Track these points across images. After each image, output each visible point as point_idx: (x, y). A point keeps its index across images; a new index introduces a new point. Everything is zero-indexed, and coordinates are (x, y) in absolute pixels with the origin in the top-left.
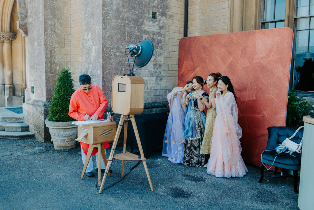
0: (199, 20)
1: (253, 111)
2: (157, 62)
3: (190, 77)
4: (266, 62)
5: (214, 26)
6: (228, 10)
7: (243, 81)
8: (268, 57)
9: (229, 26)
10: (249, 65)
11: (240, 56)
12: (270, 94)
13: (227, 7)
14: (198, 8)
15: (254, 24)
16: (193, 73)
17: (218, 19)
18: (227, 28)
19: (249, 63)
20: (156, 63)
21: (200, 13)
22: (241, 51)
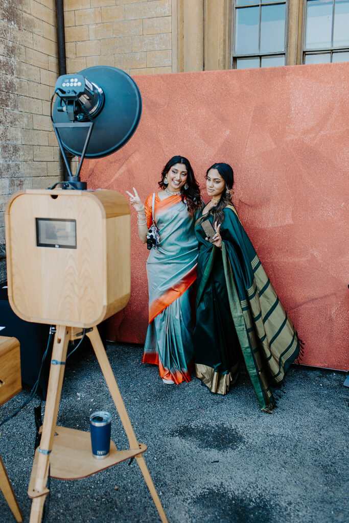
0: (95, 42)
1: (287, 250)
2: (9, 140)
3: (114, 178)
4: (315, 141)
5: (138, 56)
6: (170, 21)
7: (260, 183)
8: (321, 130)
9: (175, 57)
10: (274, 147)
11: (249, 127)
12: (326, 211)
13: (168, 13)
14: (92, 10)
15: (221, 58)
16: (124, 168)
17: (147, 41)
18: (170, 62)
19: (273, 143)
20: (8, 142)
21: (97, 24)
22: (252, 114)
